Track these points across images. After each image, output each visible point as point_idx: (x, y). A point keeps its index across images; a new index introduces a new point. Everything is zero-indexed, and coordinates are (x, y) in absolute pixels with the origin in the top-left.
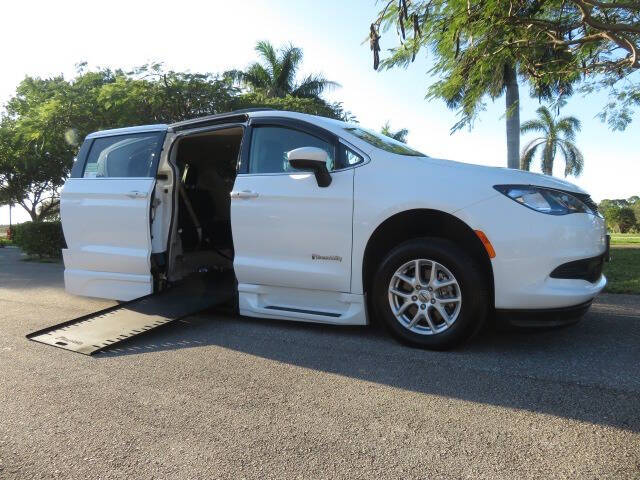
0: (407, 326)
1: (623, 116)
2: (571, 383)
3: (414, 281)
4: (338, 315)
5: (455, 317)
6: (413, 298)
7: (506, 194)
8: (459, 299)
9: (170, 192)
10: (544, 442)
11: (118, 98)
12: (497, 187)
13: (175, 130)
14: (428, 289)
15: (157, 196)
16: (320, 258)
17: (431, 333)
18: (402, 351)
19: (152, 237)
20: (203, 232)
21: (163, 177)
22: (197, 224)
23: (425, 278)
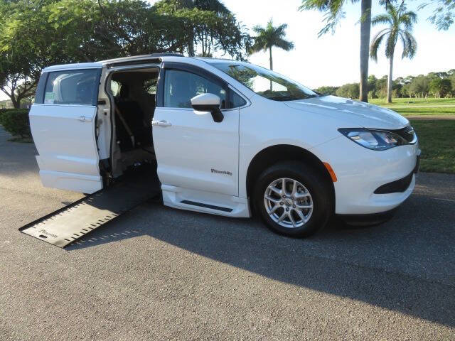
0: (276, 221)
2: (381, 270)
3: (280, 192)
4: (230, 210)
5: (309, 217)
6: (281, 204)
7: (346, 135)
8: (311, 206)
9: (109, 114)
10: (356, 328)
11: (65, 20)
12: (341, 130)
13: (108, 66)
14: (291, 198)
15: (99, 118)
16: (217, 172)
17: (292, 227)
18: (272, 238)
19: (98, 150)
20: (135, 138)
21: (103, 103)
22: (130, 134)
23: (289, 190)
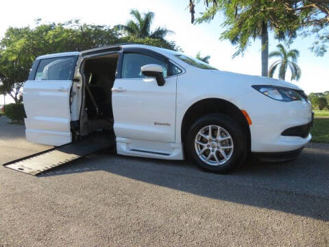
0: (204, 161)
1: (323, 49)
3: (208, 137)
4: (168, 155)
5: (228, 158)
6: (208, 146)
7: (258, 90)
8: (232, 146)
9: (81, 88)
10: (275, 227)
11: (57, 38)
12: (254, 87)
13: (83, 55)
14: (215, 141)
15: (73, 90)
16: (158, 124)
17: (217, 164)
18: (203, 174)
19: (71, 112)
20: (99, 109)
21: (77, 80)
22: (96, 105)
23: (214, 135)
